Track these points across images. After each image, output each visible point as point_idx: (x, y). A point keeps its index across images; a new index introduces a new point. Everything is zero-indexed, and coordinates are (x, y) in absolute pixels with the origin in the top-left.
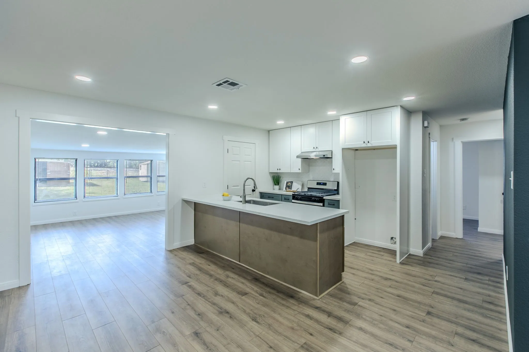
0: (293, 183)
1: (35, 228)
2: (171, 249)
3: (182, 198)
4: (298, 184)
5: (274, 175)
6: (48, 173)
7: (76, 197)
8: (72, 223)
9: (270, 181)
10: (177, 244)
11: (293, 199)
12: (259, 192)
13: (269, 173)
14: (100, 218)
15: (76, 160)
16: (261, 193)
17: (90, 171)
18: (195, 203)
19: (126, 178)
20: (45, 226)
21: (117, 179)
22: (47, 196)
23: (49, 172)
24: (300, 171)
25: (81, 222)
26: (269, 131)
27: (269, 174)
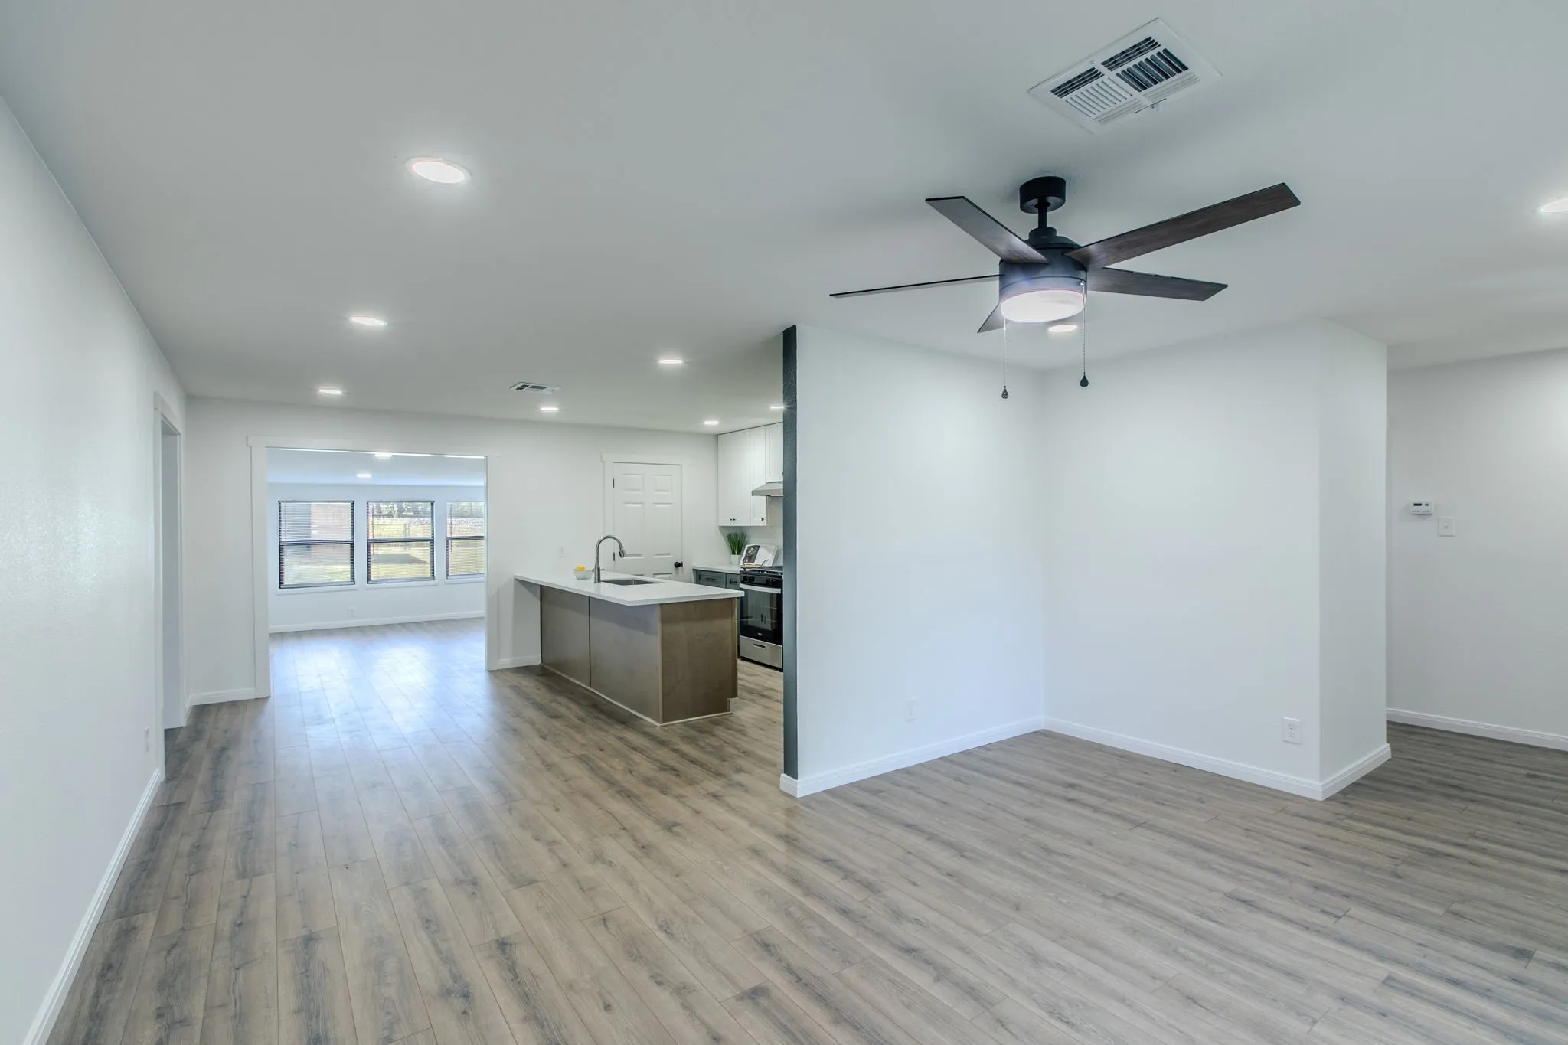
0: (761, 550)
1: (281, 636)
2: (495, 668)
3: (515, 576)
4: (769, 551)
5: (733, 531)
6: (313, 532)
7: (353, 580)
8: (346, 631)
9: (724, 546)
10: (506, 662)
11: (742, 582)
12: (694, 570)
13: (720, 530)
14: (399, 624)
15: (353, 504)
16: (696, 570)
17: (407, 527)
18: (541, 586)
19: (449, 541)
20: (298, 634)
21: (432, 543)
22: (299, 576)
23: (315, 529)
24: (763, 523)
25: (362, 630)
26: (717, 435)
27: (718, 530)
